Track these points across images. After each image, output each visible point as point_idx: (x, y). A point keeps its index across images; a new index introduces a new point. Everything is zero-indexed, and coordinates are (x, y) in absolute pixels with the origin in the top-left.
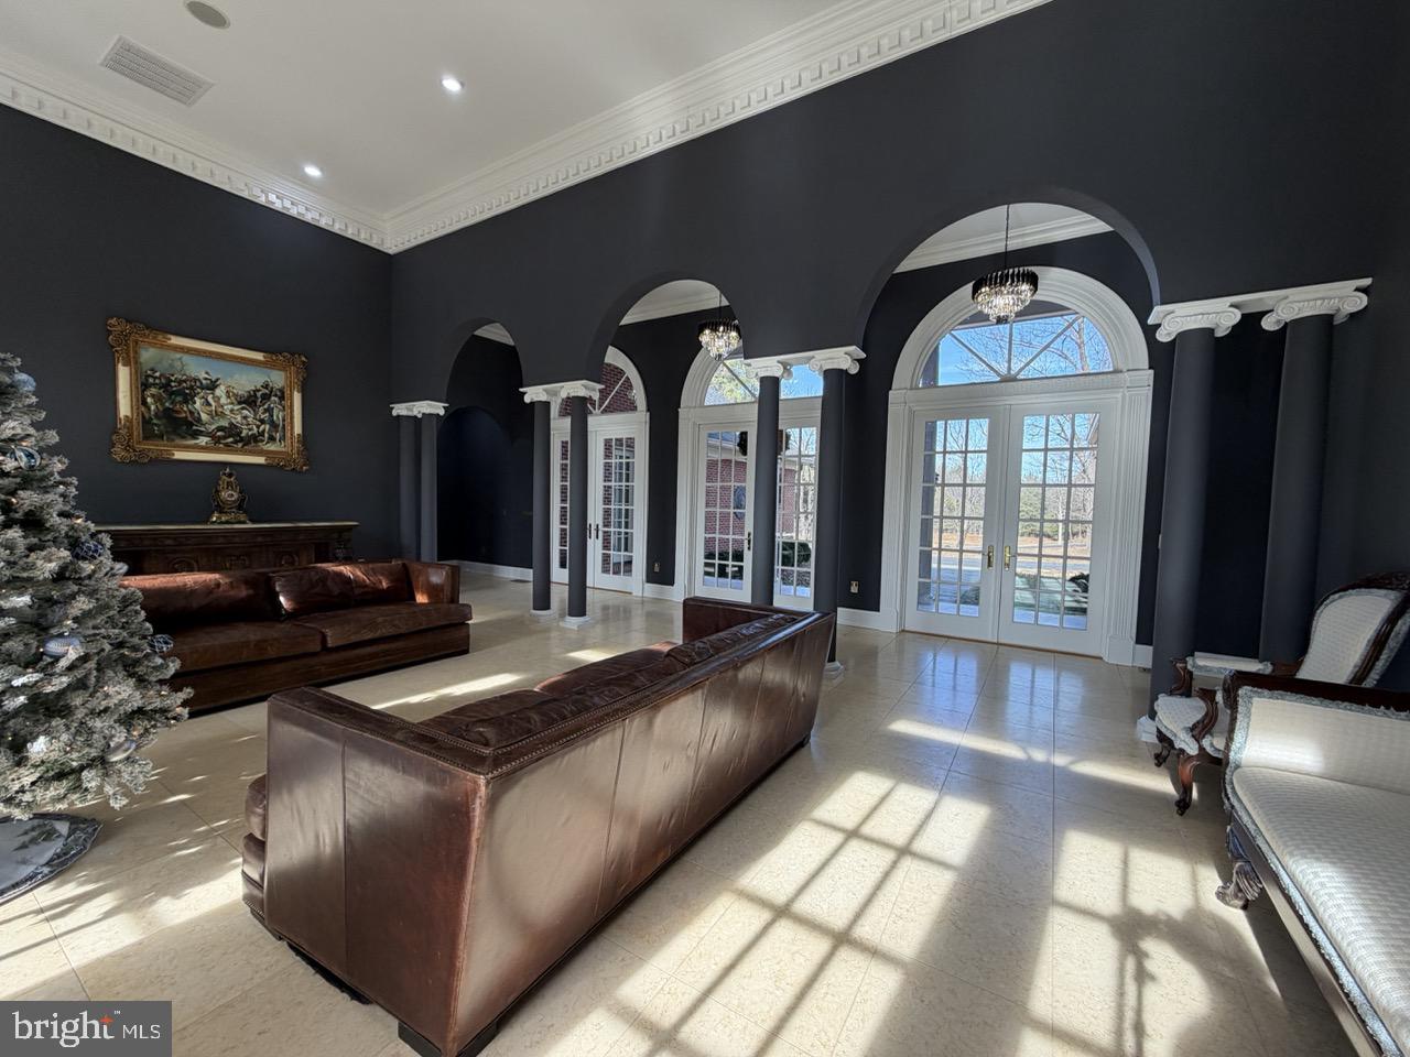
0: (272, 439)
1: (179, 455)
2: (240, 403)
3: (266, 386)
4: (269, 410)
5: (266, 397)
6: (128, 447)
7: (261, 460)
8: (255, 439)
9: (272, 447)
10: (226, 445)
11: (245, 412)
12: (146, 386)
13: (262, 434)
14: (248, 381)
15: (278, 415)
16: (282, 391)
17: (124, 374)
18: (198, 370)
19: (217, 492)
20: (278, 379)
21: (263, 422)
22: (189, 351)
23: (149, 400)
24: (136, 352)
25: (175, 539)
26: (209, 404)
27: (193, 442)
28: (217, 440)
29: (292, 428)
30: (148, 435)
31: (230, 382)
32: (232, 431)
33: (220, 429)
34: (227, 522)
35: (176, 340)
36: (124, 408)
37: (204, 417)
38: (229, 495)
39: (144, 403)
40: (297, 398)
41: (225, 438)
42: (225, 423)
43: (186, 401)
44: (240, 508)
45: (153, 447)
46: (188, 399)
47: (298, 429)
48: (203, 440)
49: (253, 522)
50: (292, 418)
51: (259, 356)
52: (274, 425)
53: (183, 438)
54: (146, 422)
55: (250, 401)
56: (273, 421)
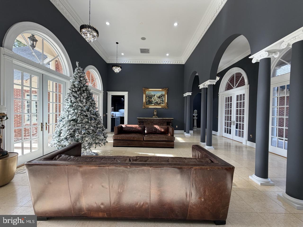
0: (162, 103)
1: (150, 107)
2: (158, 98)
3: (162, 94)
4: (162, 98)
5: (162, 96)
6: (144, 106)
7: (160, 107)
8: (160, 104)
9: (162, 105)
10: (156, 105)
11: (159, 99)
12: (147, 97)
13: (161, 103)
14: (159, 94)
15: (163, 99)
16: (164, 95)
17: (144, 95)
18: (153, 93)
19: (154, 112)
20: (164, 93)
21: (161, 100)
22: (151, 91)
23: (147, 99)
24: (146, 92)
25: (147, 120)
26: (154, 99)
27: (152, 105)
28: (155, 104)
29: (165, 101)
30: (147, 104)
31: (157, 95)
32: (157, 103)
33: (155, 102)
34: (155, 118)
35: (150, 89)
36: (144, 101)
37: (153, 101)
38: (155, 113)
39: (146, 100)
40: (166, 95)
41: (156, 104)
42: (156, 101)
43: (151, 99)
44: (157, 115)
45: (147, 106)
46: (151, 98)
47: (166, 101)
48: (153, 104)
49: (158, 118)
50: (165, 99)
51: (161, 90)
52: (163, 101)
53: (151, 104)
54: (146, 102)
55: (159, 97)
56: (162, 100)
